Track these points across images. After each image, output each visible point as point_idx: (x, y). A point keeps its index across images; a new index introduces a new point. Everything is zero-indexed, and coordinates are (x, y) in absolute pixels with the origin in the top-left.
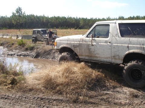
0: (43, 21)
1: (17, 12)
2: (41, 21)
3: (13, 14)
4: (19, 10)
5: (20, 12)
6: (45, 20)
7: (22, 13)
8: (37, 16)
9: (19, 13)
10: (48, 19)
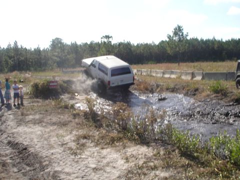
0: (213, 48)
1: (176, 34)
2: (210, 48)
3: (169, 37)
4: (178, 30)
5: (181, 34)
6: (216, 46)
7: (184, 35)
8: (202, 40)
9: (179, 35)
10: (222, 44)
